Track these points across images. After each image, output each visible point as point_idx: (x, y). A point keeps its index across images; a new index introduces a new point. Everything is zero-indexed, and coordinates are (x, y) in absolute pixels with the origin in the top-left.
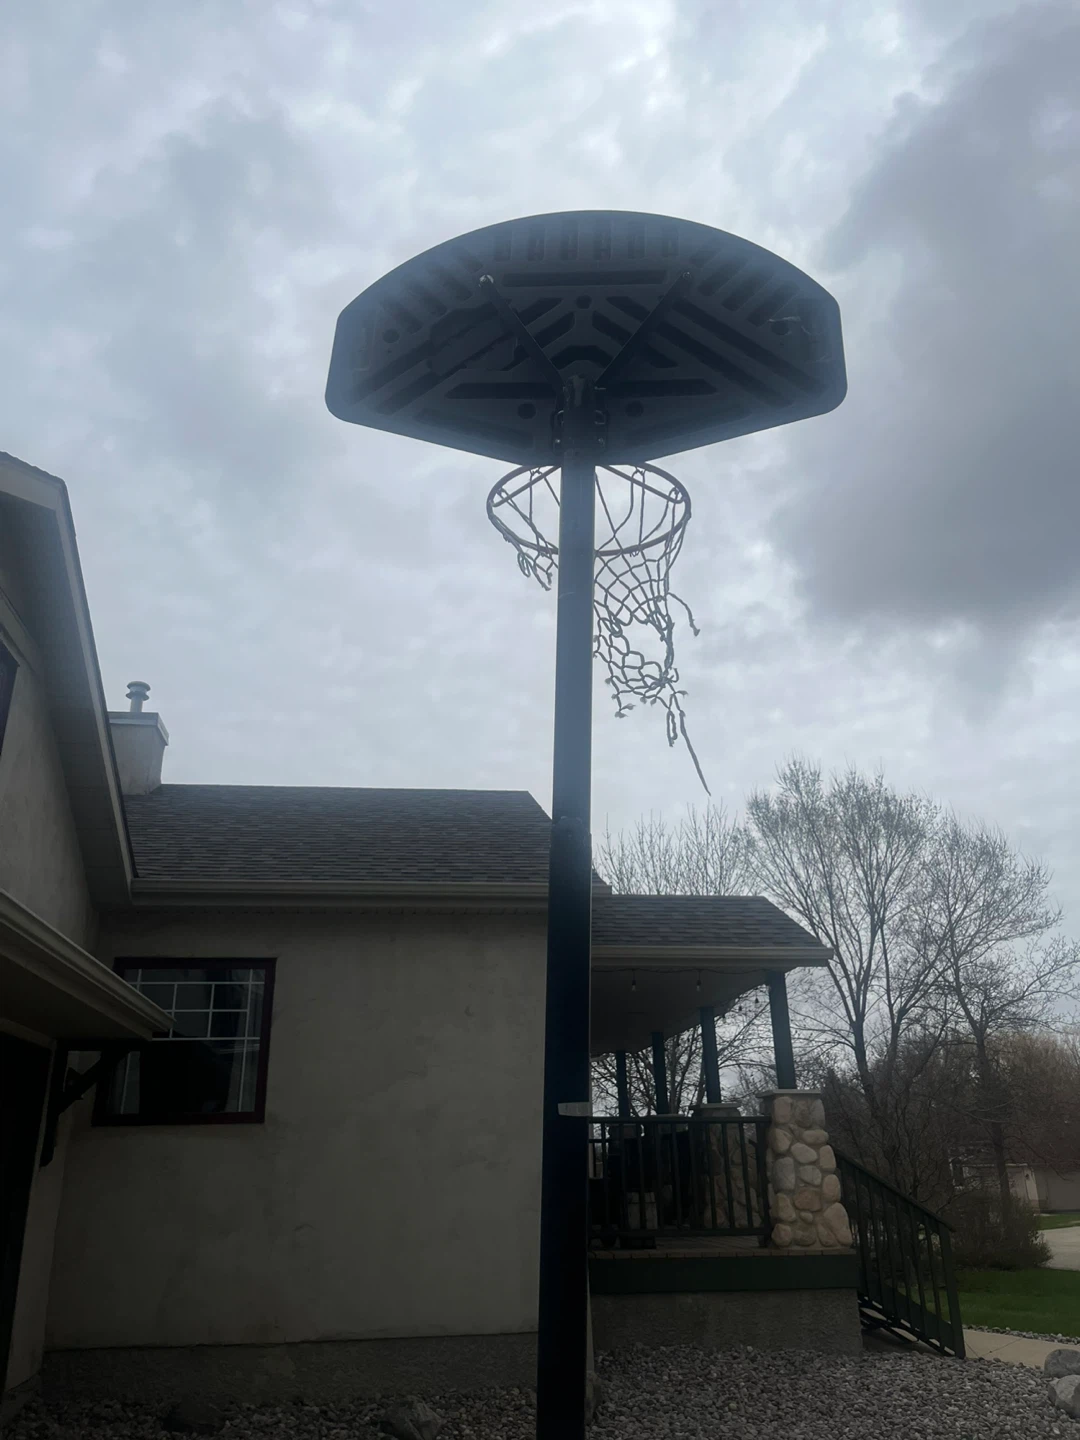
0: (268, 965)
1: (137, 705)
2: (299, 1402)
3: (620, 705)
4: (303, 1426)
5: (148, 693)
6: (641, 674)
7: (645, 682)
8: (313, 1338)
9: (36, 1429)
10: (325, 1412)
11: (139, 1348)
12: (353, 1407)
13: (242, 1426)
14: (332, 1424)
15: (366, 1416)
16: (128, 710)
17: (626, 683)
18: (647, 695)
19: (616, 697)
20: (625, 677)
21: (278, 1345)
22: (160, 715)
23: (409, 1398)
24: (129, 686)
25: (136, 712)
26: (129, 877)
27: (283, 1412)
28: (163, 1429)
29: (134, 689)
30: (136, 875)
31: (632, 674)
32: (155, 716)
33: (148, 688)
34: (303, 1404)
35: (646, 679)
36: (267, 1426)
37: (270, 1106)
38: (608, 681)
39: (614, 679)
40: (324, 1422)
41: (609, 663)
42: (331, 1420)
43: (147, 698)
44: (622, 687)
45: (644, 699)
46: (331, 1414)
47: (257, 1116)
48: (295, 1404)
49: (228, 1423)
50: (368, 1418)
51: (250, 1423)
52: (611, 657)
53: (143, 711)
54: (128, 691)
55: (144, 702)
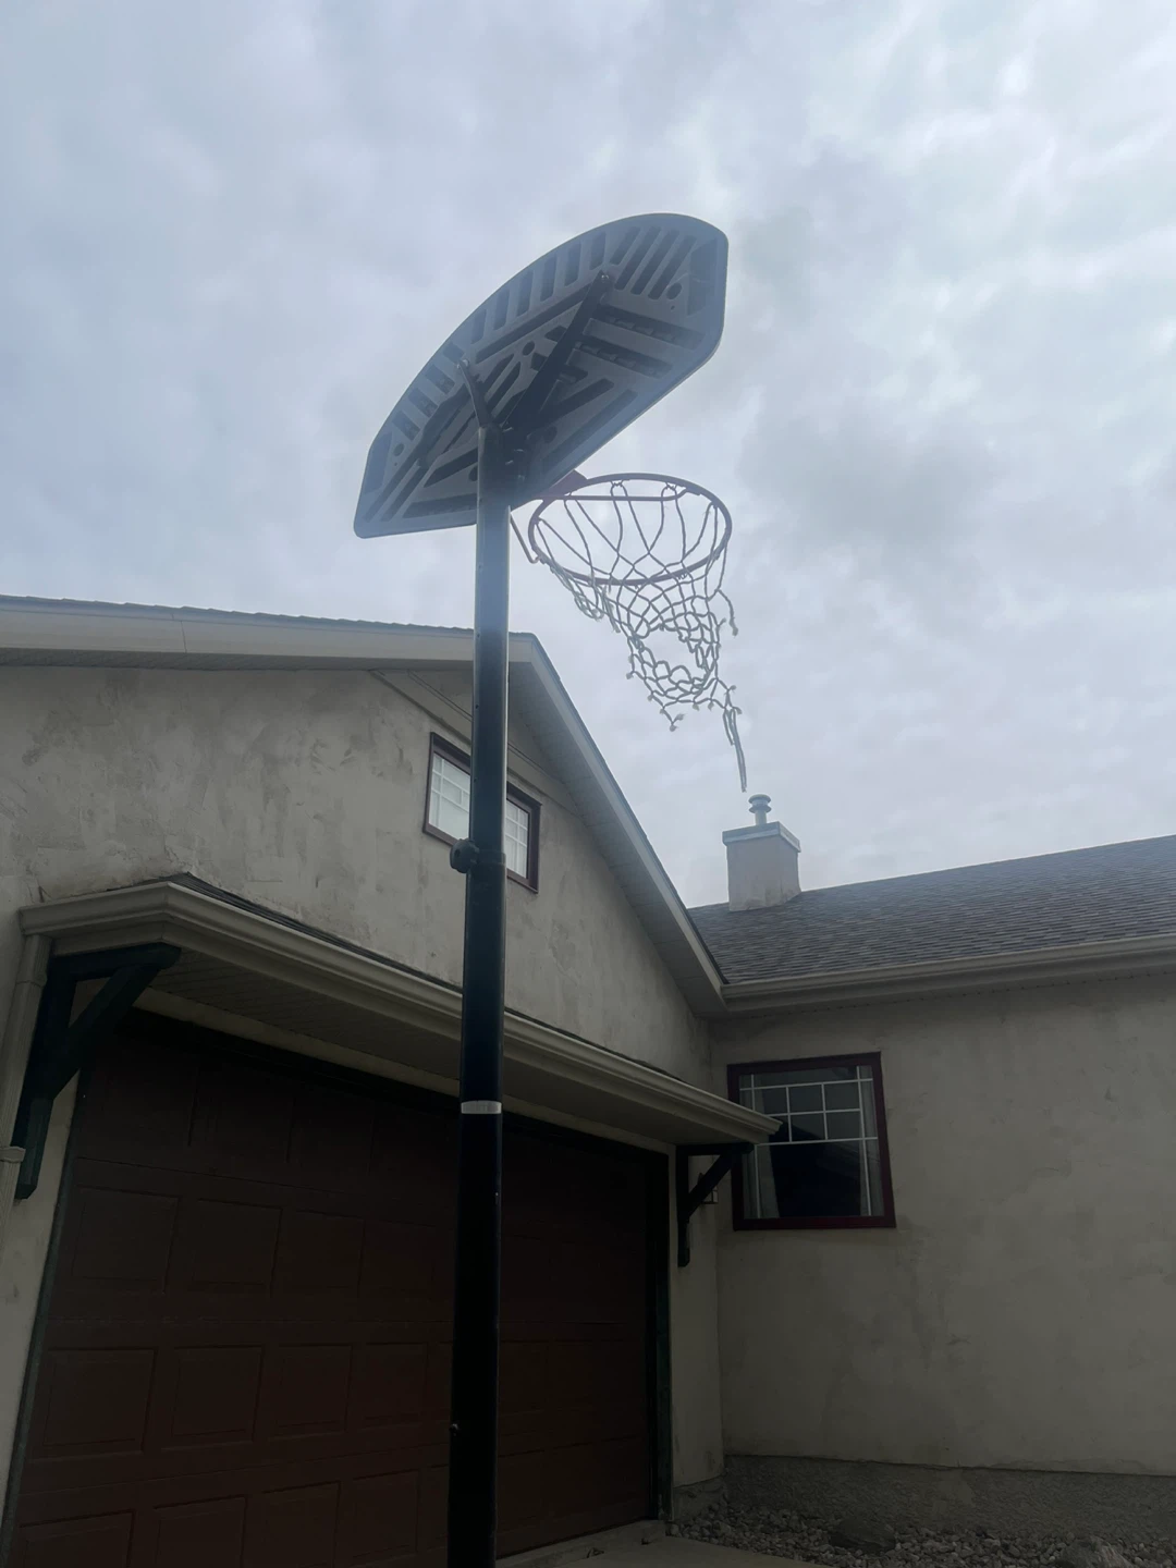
0: (873, 1061)
1: (761, 818)
2: (982, 1534)
3: (670, 719)
4: (976, 1558)
5: (769, 805)
6: (672, 682)
7: (682, 689)
8: (988, 1465)
9: (708, 1528)
10: (1006, 1547)
11: (810, 1459)
12: (1039, 1544)
13: (913, 1550)
14: (1009, 1560)
15: (1051, 1555)
16: (754, 824)
17: (665, 694)
18: (696, 700)
19: (663, 711)
20: (662, 690)
21: (950, 1469)
22: (781, 822)
23: (1093, 1539)
24: (751, 801)
25: (762, 826)
26: (716, 983)
27: (961, 1541)
28: (830, 1542)
29: (755, 803)
30: (725, 981)
31: (665, 684)
32: (777, 825)
33: (769, 800)
34: (987, 1537)
35: (681, 685)
36: (939, 1553)
37: (900, 1208)
38: (651, 697)
39: (655, 694)
40: (1002, 1556)
41: (645, 679)
42: (1012, 1556)
43: (769, 809)
44: (665, 700)
45: (696, 705)
46: (1014, 1550)
47: (887, 1220)
48: (978, 1535)
49: (898, 1546)
50: (1053, 1558)
51: (922, 1548)
52: (645, 673)
53: (768, 822)
54: (751, 806)
55: (768, 814)
